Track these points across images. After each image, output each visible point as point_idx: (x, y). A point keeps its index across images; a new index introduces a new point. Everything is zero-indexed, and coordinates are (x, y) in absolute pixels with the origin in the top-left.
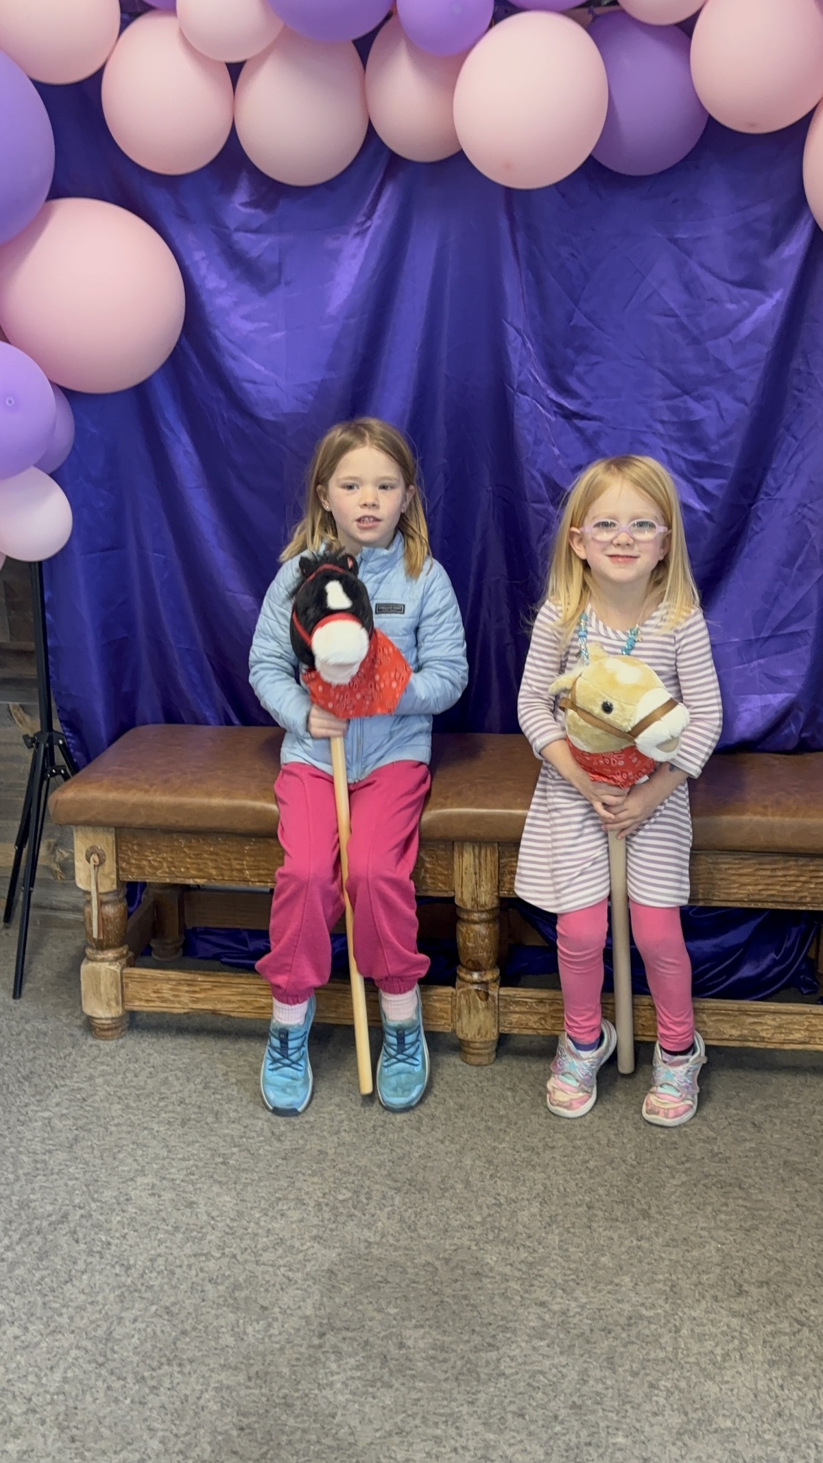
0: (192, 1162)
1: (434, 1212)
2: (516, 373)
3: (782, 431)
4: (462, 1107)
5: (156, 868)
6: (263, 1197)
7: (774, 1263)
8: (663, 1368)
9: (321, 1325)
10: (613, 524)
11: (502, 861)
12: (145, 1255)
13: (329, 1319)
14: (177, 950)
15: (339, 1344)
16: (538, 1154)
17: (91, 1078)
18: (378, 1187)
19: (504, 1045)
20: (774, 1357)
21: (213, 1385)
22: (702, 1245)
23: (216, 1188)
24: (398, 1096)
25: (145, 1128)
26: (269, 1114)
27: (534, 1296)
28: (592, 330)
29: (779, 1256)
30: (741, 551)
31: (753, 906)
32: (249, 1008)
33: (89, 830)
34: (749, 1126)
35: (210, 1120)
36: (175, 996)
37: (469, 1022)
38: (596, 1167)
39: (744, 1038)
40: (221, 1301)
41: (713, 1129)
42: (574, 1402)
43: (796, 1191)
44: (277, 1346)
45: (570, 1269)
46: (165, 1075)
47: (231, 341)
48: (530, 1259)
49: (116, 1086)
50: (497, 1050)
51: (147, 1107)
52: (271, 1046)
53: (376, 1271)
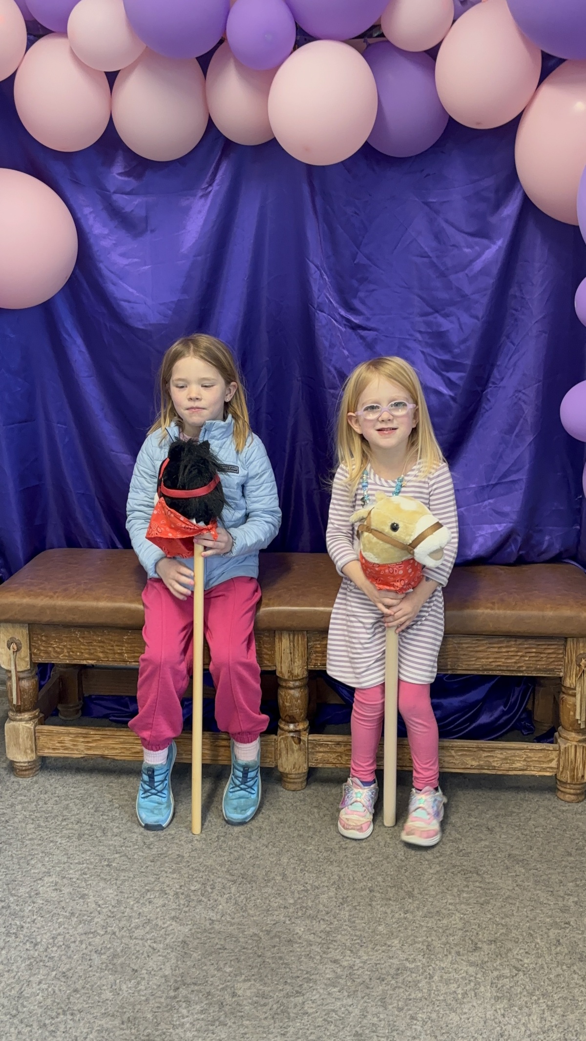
0: (85, 865)
1: (260, 897)
2: (316, 297)
3: (503, 338)
4: (281, 821)
5: (59, 653)
6: (136, 890)
7: (500, 927)
8: (420, 1005)
9: (176, 981)
10: (377, 407)
11: (309, 644)
12: (48, 934)
13: (182, 977)
14: (77, 711)
15: (189, 995)
16: (335, 853)
17: (12, 805)
18: (219, 880)
19: (312, 775)
20: (498, 994)
21: (96, 1028)
22: (450, 915)
23: (102, 884)
24: (237, 813)
25: (52, 841)
26: (142, 829)
27: (329, 956)
28: (371, 266)
29: (503, 922)
30: (476, 424)
31: (485, 673)
32: (128, 753)
33: (9, 625)
34: (484, 829)
35: (99, 834)
36: (74, 745)
37: (287, 759)
38: (376, 862)
39: (481, 767)
40: (104, 966)
41: (459, 833)
42: (356, 1031)
43: (516, 875)
44: (144, 998)
45: (356, 936)
46: (67, 802)
47: (112, 272)
48: (328, 929)
49: (31, 811)
50: (307, 779)
51: (53, 826)
52: (143, 781)
53: (217, 941)
